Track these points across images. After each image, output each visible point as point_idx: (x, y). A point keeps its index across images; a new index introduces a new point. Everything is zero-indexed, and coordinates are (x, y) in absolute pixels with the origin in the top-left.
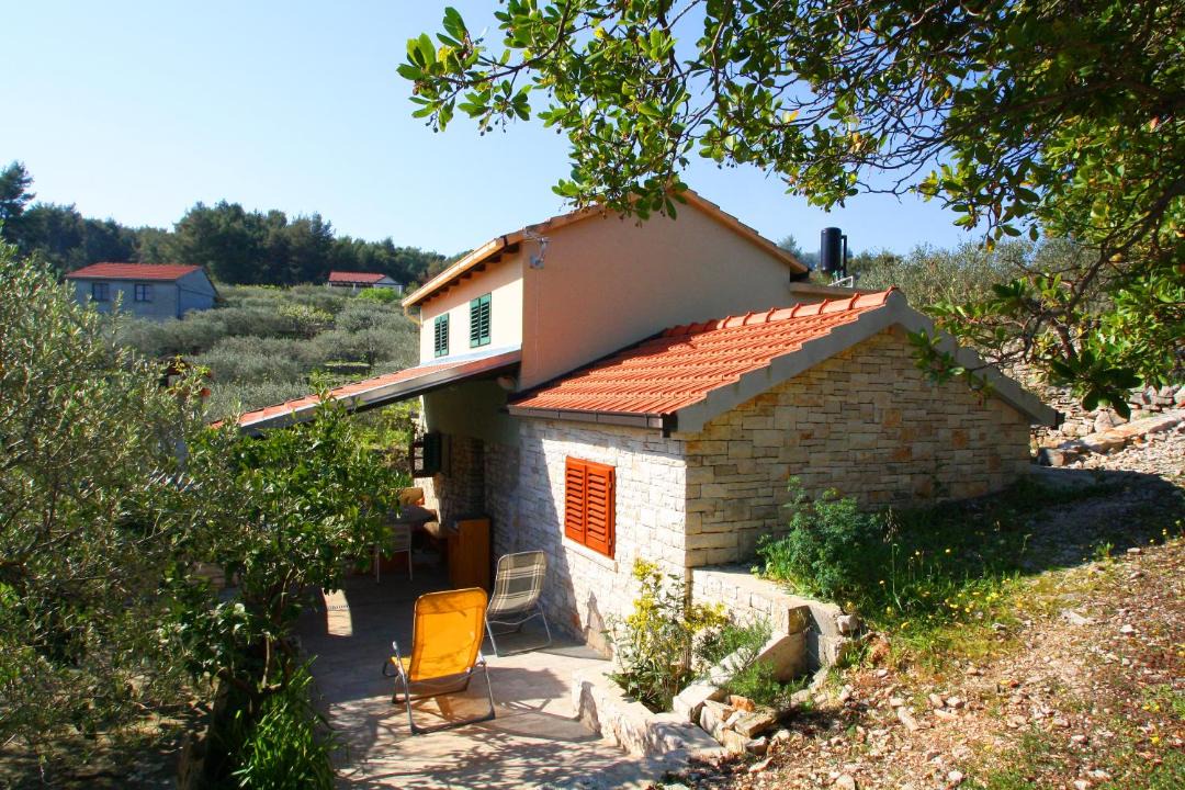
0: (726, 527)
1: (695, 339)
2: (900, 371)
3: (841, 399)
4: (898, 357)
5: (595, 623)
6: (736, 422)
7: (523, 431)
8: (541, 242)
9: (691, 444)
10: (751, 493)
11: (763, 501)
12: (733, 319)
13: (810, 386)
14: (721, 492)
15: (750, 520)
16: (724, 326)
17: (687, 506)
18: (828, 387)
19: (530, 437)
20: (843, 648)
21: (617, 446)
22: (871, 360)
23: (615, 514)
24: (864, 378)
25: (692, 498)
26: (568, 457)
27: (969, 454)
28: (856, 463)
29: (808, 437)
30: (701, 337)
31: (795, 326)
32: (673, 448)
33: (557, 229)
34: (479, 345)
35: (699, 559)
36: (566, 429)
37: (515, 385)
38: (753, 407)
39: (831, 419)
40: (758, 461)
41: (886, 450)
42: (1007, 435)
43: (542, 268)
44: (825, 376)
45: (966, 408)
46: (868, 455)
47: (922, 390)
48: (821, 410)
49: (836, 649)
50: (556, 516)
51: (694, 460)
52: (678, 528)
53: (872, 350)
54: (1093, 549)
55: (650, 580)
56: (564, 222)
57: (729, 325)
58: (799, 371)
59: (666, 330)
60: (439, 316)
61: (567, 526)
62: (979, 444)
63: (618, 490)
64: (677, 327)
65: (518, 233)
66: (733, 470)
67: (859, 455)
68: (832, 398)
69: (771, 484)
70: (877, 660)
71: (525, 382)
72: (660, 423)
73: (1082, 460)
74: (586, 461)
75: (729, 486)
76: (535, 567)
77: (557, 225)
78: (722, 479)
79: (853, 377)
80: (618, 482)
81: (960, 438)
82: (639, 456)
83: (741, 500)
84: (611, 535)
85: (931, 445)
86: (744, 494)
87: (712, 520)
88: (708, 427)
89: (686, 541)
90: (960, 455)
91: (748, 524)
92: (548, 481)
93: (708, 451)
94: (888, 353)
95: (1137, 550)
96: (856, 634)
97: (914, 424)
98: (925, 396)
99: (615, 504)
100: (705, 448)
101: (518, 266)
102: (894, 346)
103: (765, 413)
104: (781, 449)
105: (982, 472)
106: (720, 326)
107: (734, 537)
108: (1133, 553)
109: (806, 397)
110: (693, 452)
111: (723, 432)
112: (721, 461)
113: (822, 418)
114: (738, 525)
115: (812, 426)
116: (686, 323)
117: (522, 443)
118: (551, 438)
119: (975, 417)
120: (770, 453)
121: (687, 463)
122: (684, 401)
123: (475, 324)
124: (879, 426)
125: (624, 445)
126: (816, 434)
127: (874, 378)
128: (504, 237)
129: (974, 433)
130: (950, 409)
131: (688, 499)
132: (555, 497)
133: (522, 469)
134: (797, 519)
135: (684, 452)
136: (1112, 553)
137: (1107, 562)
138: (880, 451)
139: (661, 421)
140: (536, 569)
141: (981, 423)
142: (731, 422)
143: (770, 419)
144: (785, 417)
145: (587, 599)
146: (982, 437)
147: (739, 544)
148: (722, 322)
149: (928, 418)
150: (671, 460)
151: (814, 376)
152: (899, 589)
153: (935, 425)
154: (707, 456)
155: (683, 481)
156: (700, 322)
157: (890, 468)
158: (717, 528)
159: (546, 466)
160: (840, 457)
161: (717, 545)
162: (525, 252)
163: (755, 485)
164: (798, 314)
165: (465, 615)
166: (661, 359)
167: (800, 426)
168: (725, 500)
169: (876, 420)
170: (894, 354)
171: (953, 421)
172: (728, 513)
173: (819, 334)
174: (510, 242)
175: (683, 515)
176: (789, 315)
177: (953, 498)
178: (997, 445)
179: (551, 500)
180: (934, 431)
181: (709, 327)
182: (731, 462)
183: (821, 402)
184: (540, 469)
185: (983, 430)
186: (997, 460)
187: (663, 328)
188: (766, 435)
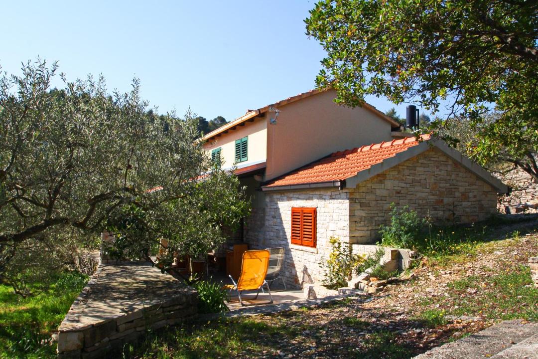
0: (366, 228)
1: (348, 156)
2: (438, 167)
3: (412, 177)
4: (436, 161)
5: (307, 278)
6: (369, 185)
7: (268, 200)
8: (276, 112)
9: (351, 193)
10: (376, 215)
11: (380, 219)
12: (365, 147)
13: (399, 172)
14: (363, 214)
15: (375, 226)
16: (361, 151)
17: (350, 218)
18: (407, 172)
19: (271, 202)
20: (411, 262)
21: (318, 199)
22: (425, 162)
23: (317, 228)
24: (422, 169)
25: (352, 215)
26: (292, 208)
27: (469, 204)
28: (419, 205)
29: (398, 193)
30: (351, 155)
31: (393, 148)
32: (343, 195)
33: (282, 106)
34: (241, 162)
35: (355, 240)
36: (291, 195)
37: (263, 178)
38: (376, 180)
39: (408, 186)
40: (378, 202)
41: (432, 200)
42: (486, 196)
43: (276, 124)
44: (406, 167)
45: (467, 184)
46: (424, 202)
47: (447, 175)
48: (404, 182)
49: (409, 262)
50: (286, 236)
51: (352, 201)
52: (346, 228)
53: (425, 157)
54: (512, 234)
55: (336, 245)
56: (286, 103)
57: (363, 150)
58: (394, 165)
59: (333, 153)
60: (215, 149)
61: (292, 239)
62: (474, 199)
63: (318, 218)
64: (338, 152)
65: (265, 108)
66: (368, 205)
67: (421, 202)
68: (408, 177)
69: (383, 212)
70: (424, 265)
71: (268, 177)
72: (339, 184)
73: (524, 211)
74: (302, 208)
75: (366, 211)
76: (280, 255)
77: (283, 104)
78: (364, 209)
79: (417, 168)
80: (318, 214)
81: (465, 196)
82: (328, 202)
83: (372, 218)
84: (315, 238)
85: (451, 199)
86: (373, 215)
87: (360, 225)
88: (358, 186)
89: (350, 233)
90: (465, 204)
91: (374, 228)
92: (281, 220)
93: (358, 197)
94: (432, 159)
95: (530, 234)
96: (416, 257)
97: (444, 189)
98: (449, 178)
99: (316, 224)
100: (357, 196)
101: (265, 123)
102: (435, 156)
103: (381, 182)
104: (388, 197)
105: (475, 212)
106: (359, 150)
107: (369, 232)
108: (528, 236)
109: (397, 176)
110: (352, 197)
111: (364, 189)
112: (364, 201)
113: (403, 185)
114: (370, 228)
115: (400, 189)
116: (342, 150)
117: (267, 206)
118: (283, 200)
119: (471, 188)
120: (383, 198)
121: (349, 201)
122: (348, 176)
123: (237, 152)
124: (429, 190)
125: (321, 198)
126: (402, 192)
127: (426, 169)
128: (259, 110)
129: (471, 195)
130: (460, 184)
131: (350, 216)
132: (285, 227)
133: (267, 218)
134: (394, 218)
135: (348, 197)
136: (519, 235)
137: (517, 238)
138: (430, 200)
139: (339, 183)
140: (280, 256)
141: (474, 190)
142: (367, 185)
143: (383, 185)
144: (389, 184)
145: (302, 269)
146: (475, 196)
147: (370, 236)
148: (360, 149)
149: (450, 187)
150: (343, 201)
151: (400, 167)
152: (432, 243)
153: (453, 190)
154: (357, 199)
155: (348, 208)
156: (349, 149)
157: (434, 208)
158: (362, 228)
159: (280, 214)
160: (412, 202)
161: (361, 235)
162: (268, 116)
163: (377, 212)
164: (394, 144)
165: (261, 261)
166: (334, 164)
167: (396, 188)
168: (364, 217)
169: (428, 187)
170: (435, 159)
171: (462, 189)
172: (366, 222)
173: (403, 150)
174: (261, 112)
175: (348, 223)
176: (390, 145)
177: (462, 222)
178: (481, 200)
179: (283, 229)
180: (453, 193)
181: (354, 151)
182: (367, 202)
183: (404, 178)
184: (277, 216)
185: (475, 193)
186: (481, 207)
187: (331, 153)
188: (381, 191)
